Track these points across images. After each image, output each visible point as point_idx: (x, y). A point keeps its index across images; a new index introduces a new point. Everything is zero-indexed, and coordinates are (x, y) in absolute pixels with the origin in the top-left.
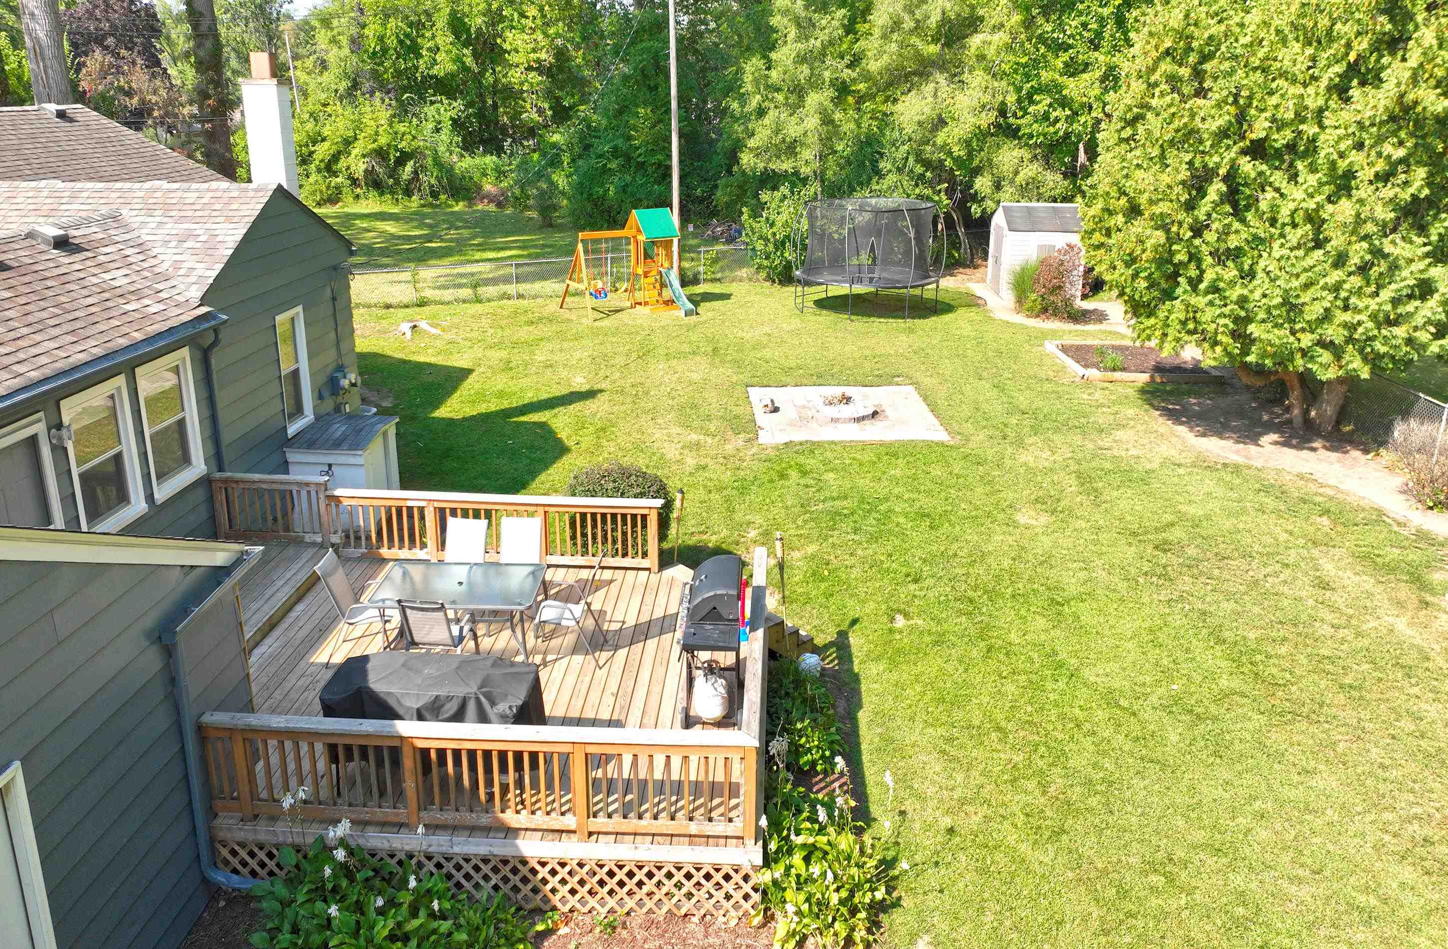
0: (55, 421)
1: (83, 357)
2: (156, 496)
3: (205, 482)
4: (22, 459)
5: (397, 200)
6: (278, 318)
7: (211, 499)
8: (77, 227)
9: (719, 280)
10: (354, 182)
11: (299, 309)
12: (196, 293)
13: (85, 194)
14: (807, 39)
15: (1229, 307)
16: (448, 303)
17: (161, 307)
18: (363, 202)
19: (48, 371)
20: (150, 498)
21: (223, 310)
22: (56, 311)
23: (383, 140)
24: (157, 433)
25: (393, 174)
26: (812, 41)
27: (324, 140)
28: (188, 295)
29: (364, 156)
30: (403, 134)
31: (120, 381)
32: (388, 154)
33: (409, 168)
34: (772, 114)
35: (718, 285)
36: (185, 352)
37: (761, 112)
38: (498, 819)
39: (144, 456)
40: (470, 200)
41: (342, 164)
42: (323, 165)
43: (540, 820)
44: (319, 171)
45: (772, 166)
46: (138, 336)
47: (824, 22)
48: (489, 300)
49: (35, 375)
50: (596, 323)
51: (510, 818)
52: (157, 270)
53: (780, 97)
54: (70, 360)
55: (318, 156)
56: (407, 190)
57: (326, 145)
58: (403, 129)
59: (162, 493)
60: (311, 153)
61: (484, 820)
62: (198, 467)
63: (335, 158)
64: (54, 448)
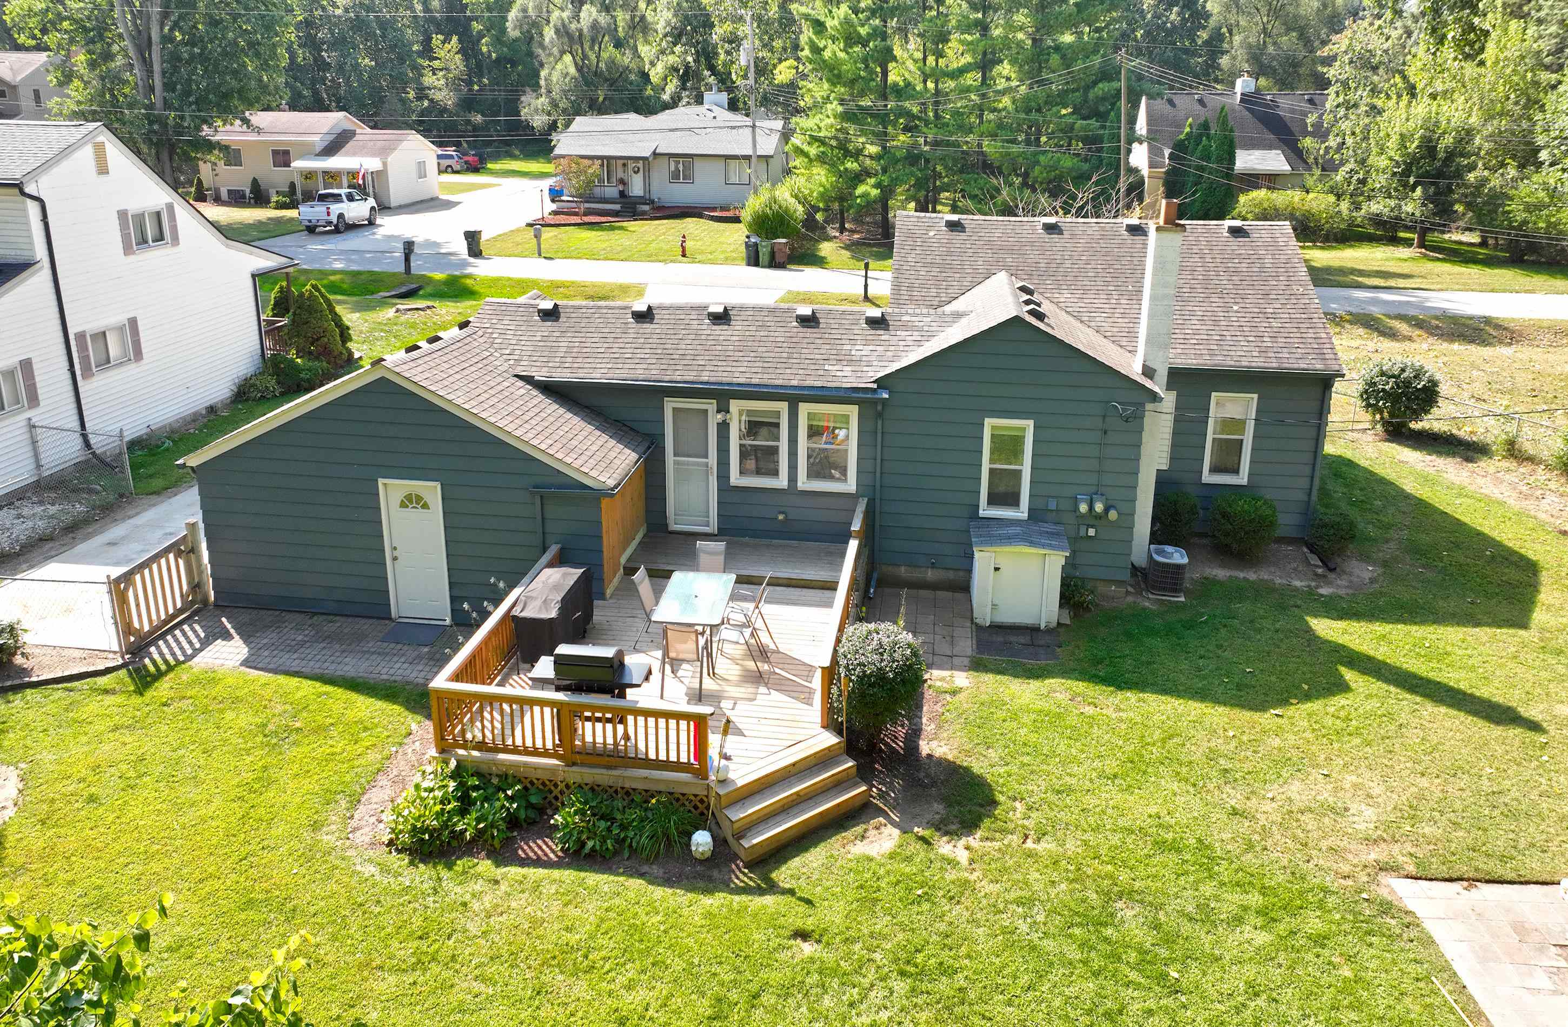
0: (723, 408)
2: (799, 484)
6: (990, 421)
11: (1032, 423)
17: (848, 374)
19: (712, 380)
20: (793, 481)
31: (785, 405)
36: (855, 409)
39: (793, 456)
46: (794, 383)
49: (705, 379)
59: (803, 483)
62: (850, 485)
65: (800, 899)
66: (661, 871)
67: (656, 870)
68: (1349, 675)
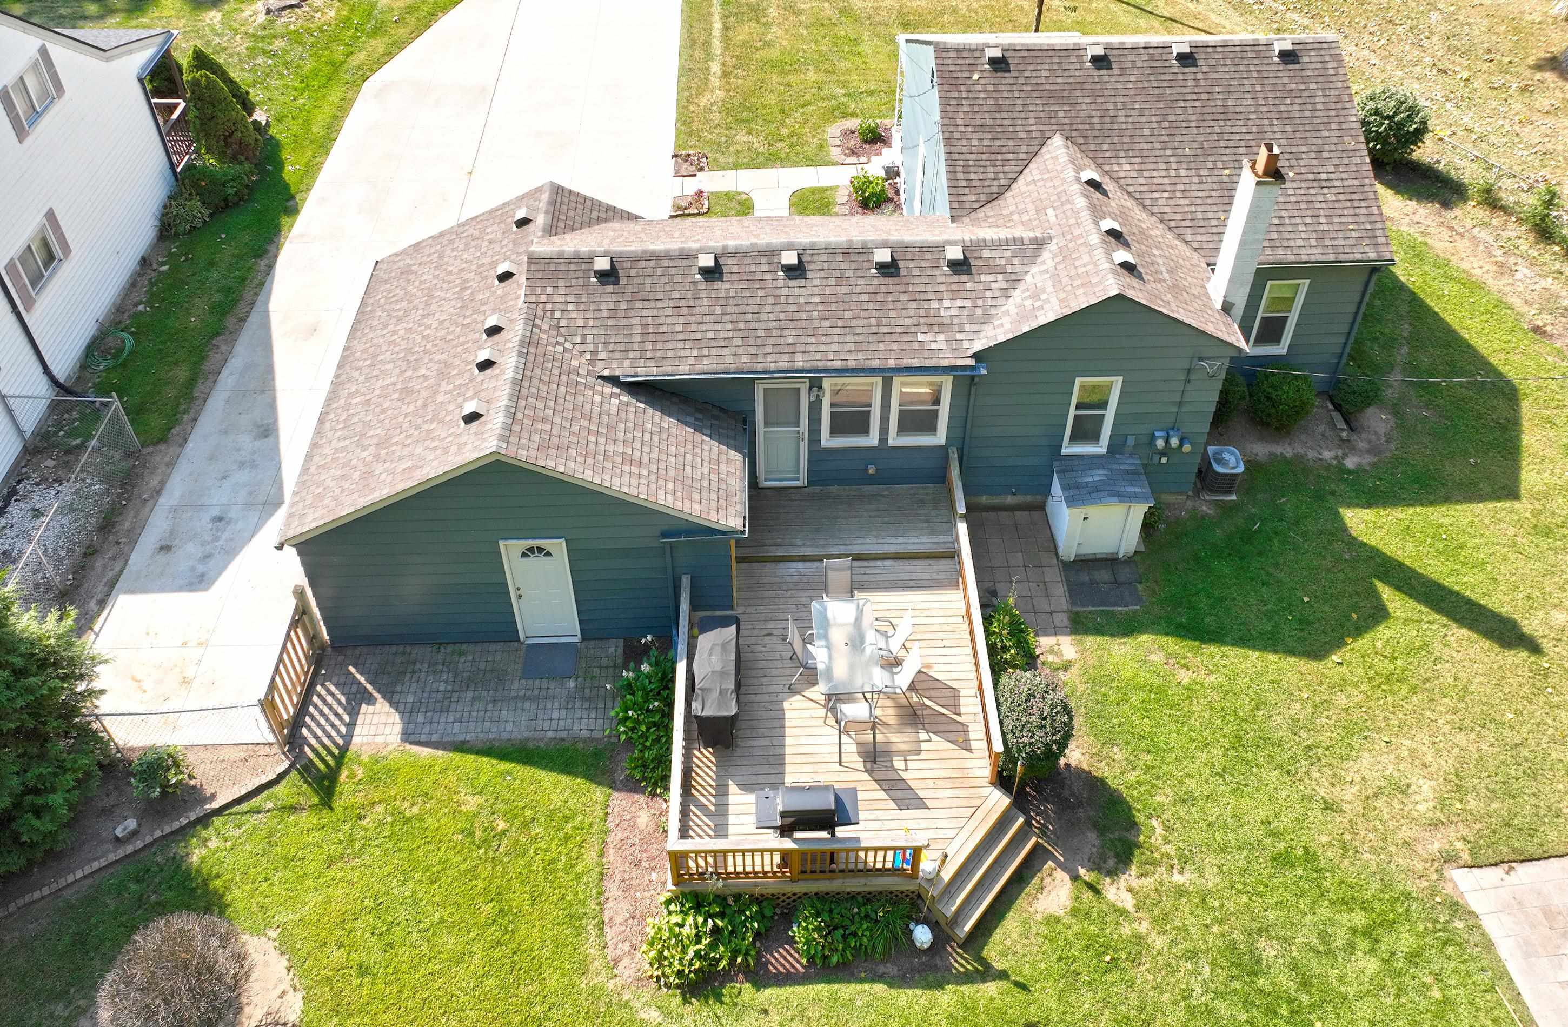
0: (817, 385)
2: (890, 441)
3: (942, 448)
6: (1079, 379)
11: (1120, 379)
17: (943, 346)
20: (885, 439)
24: (905, 410)
36: (948, 380)
39: (885, 419)
46: (891, 364)
59: (894, 440)
62: (941, 438)
65: (1017, 984)
66: (896, 969)
67: (891, 969)
68: (1386, 593)
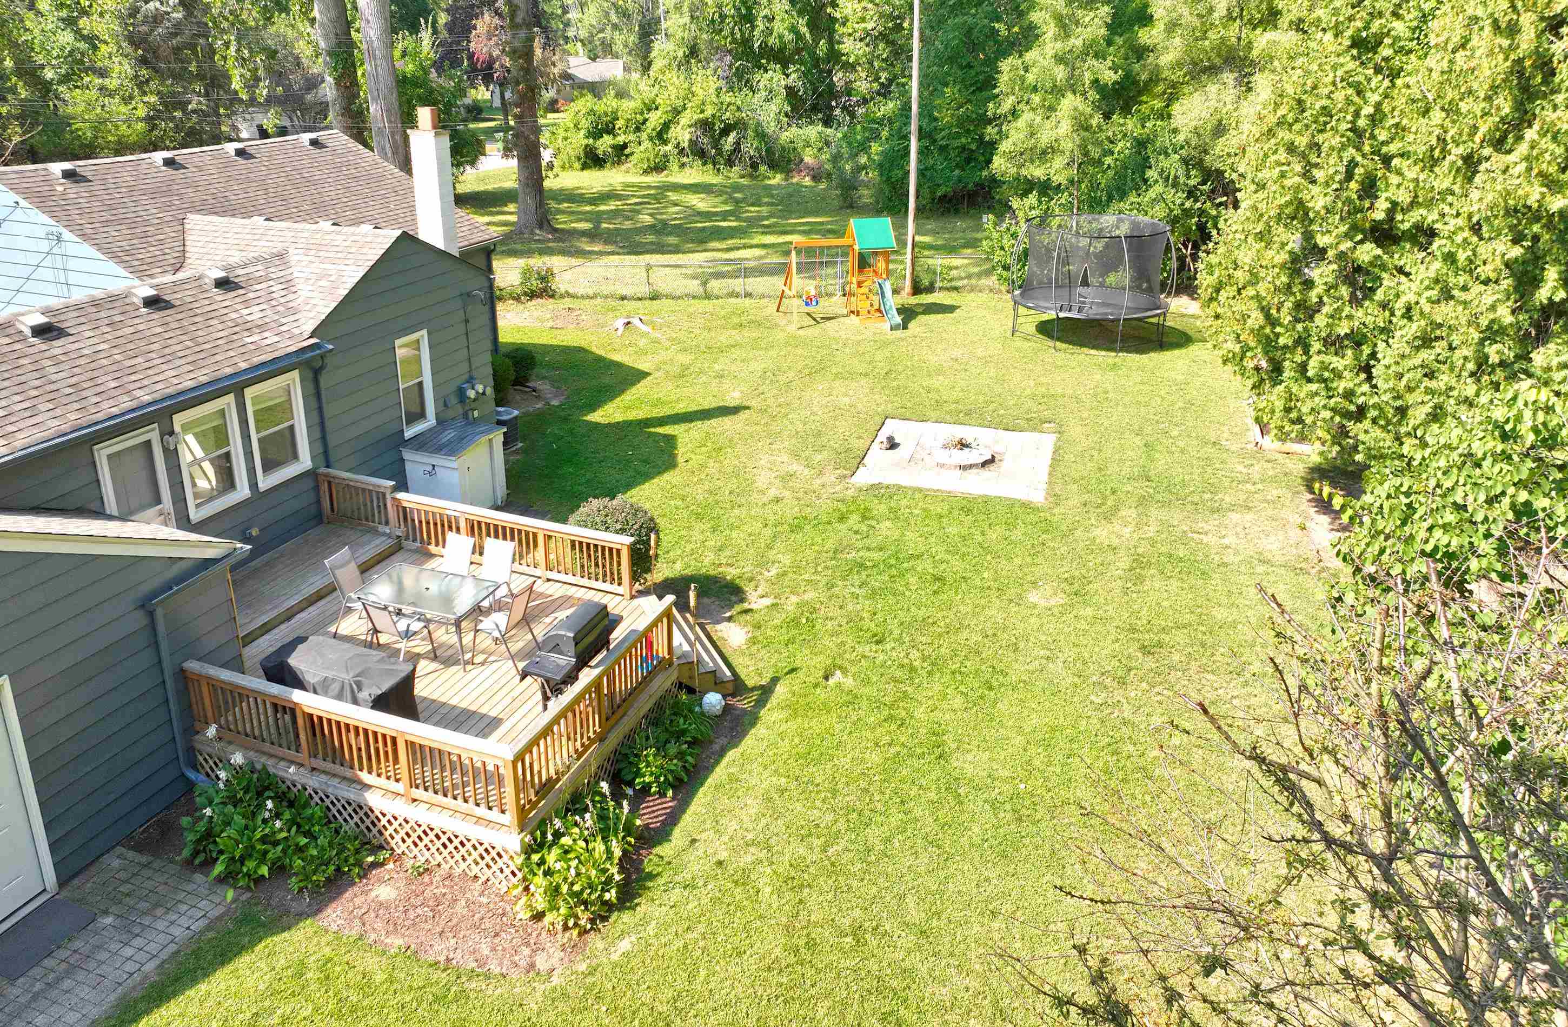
0: (168, 430)
1: (191, 384)
2: (260, 485)
3: (311, 474)
4: (139, 456)
5: (719, 170)
6: (398, 342)
7: (317, 488)
8: (245, 266)
9: (956, 289)
10: (682, 152)
11: (424, 332)
12: (310, 327)
13: (272, 232)
14: (1068, 36)
15: (1333, 400)
16: (679, 298)
17: (276, 339)
18: (687, 170)
19: (157, 396)
20: (253, 485)
21: (329, 342)
22: (189, 344)
23: (709, 112)
24: (265, 437)
25: (716, 145)
26: (1072, 40)
27: (657, 108)
28: (304, 328)
29: (690, 126)
30: (729, 104)
31: (230, 398)
32: (714, 124)
33: (731, 138)
34: (1027, 116)
35: (954, 294)
36: (295, 374)
37: (1014, 113)
38: (356, 775)
39: (249, 454)
40: (788, 173)
41: (672, 133)
42: (654, 134)
43: (382, 782)
44: (651, 139)
45: (1024, 172)
46: (244, 366)
47: (1087, 19)
48: (717, 298)
49: (147, 398)
50: (801, 332)
51: (364, 776)
52: (291, 305)
53: (1036, 99)
54: (180, 386)
55: (650, 125)
56: (729, 160)
57: (659, 113)
58: (728, 100)
59: (265, 482)
60: (645, 120)
61: (348, 773)
62: (305, 461)
63: (666, 126)
64: (166, 450)
65: (788, 673)
66: (723, 738)
